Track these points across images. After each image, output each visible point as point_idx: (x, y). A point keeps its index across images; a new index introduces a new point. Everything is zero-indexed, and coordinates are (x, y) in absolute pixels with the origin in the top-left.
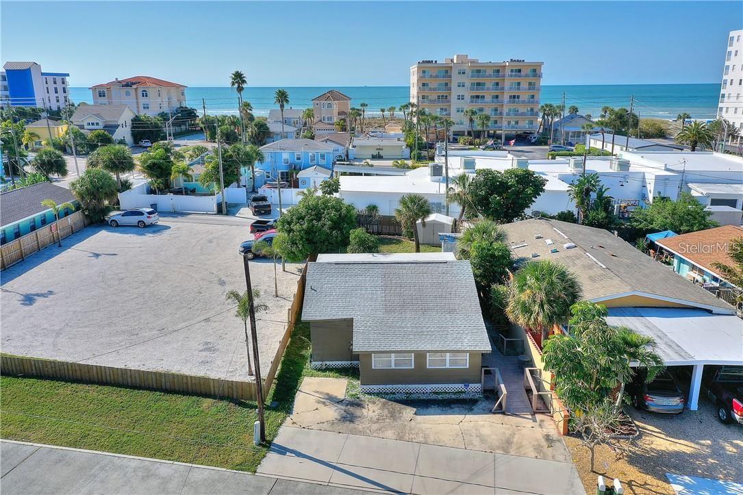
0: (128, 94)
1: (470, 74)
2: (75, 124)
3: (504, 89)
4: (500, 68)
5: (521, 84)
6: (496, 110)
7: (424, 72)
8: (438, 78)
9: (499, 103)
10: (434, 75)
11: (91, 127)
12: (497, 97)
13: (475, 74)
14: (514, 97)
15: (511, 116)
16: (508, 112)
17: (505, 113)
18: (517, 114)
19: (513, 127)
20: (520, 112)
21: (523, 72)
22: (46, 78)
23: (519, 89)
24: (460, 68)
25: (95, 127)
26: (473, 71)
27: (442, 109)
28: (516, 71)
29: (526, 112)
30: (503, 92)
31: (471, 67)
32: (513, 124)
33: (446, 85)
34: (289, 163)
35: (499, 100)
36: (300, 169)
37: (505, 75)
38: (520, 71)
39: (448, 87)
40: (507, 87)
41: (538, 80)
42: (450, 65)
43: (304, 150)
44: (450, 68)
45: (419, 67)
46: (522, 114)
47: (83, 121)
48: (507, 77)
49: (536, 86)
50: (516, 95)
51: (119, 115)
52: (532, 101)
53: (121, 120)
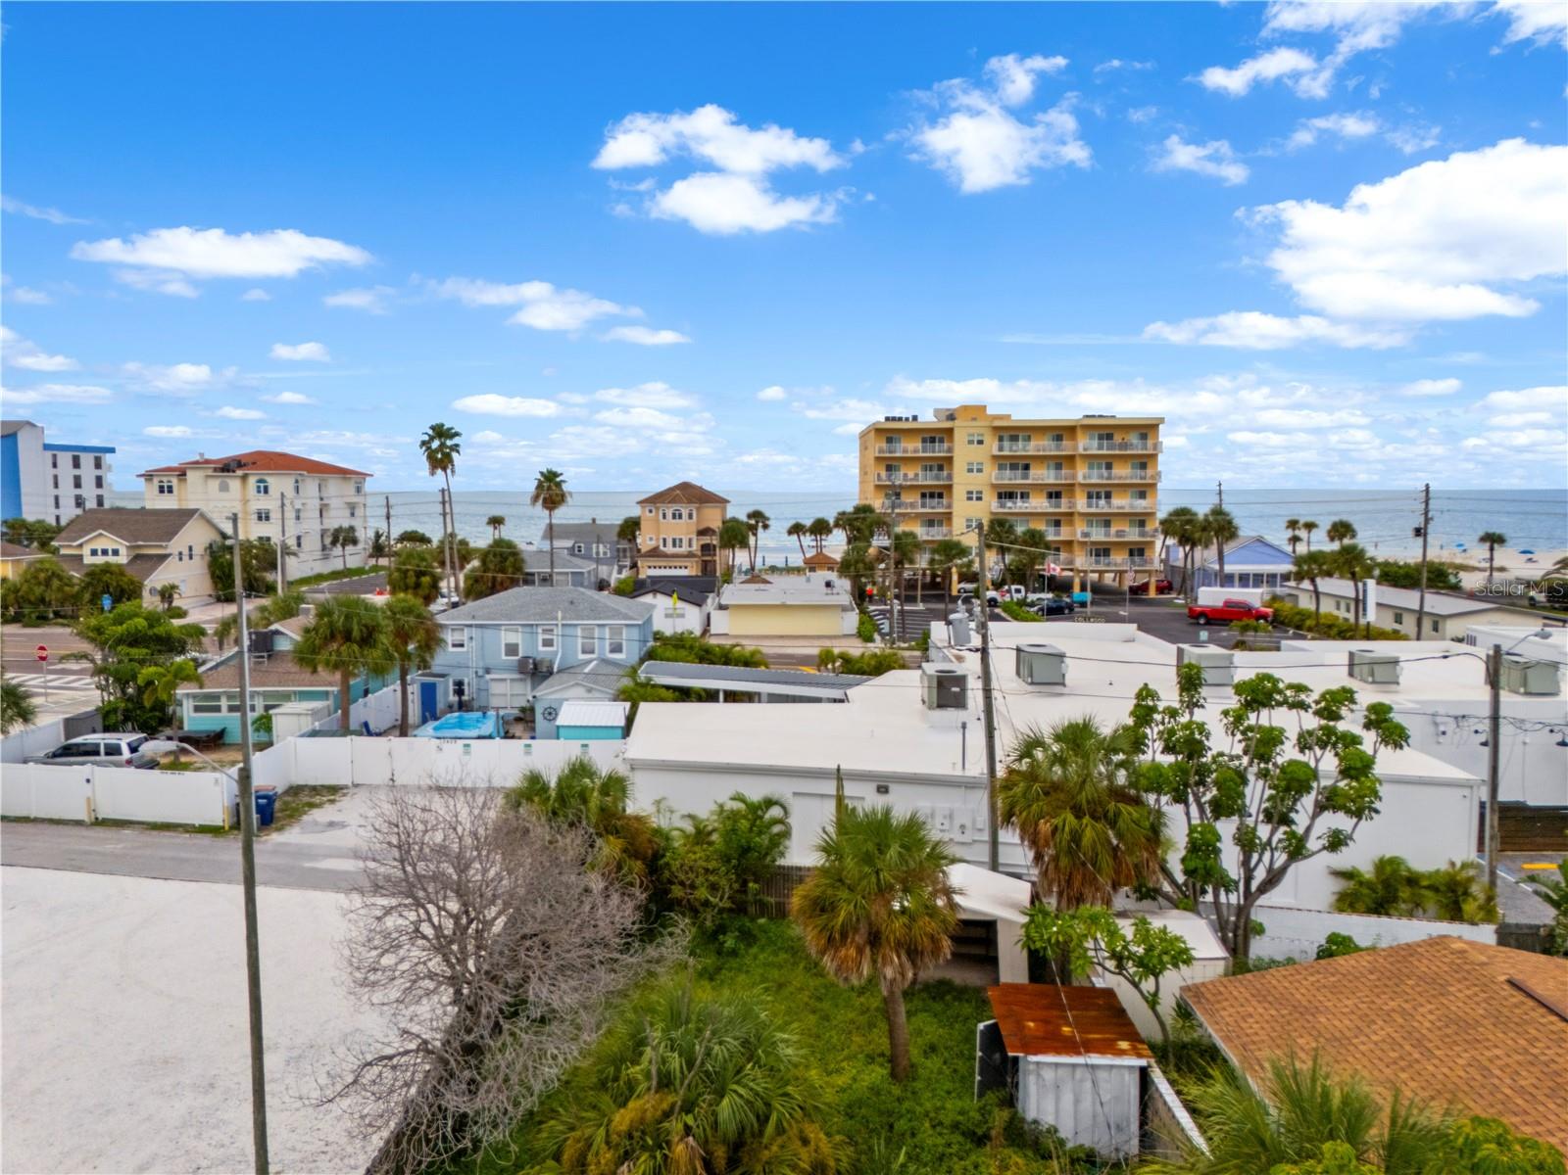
0: (224, 488)
1: (995, 445)
2: (63, 552)
3: (1074, 477)
4: (1062, 432)
5: (1114, 466)
6: (1057, 524)
7: (889, 440)
8: (921, 455)
9: (1063, 509)
10: (911, 447)
11: (100, 560)
12: (1058, 495)
13: (1006, 444)
14: (1098, 497)
15: (1094, 538)
16: (1086, 529)
17: (1078, 531)
18: (1107, 534)
19: (1098, 562)
20: (1113, 529)
21: (1118, 438)
22: (55, 456)
23: (1109, 478)
24: (971, 431)
25: (111, 559)
26: (1001, 439)
27: (930, 522)
28: (1101, 438)
29: (1127, 529)
30: (1073, 485)
31: (996, 429)
32: (1097, 555)
33: (941, 468)
34: (521, 655)
35: (1064, 501)
36: (551, 673)
37: (1076, 448)
38: (1110, 437)
39: (945, 473)
40: (1082, 473)
41: (1154, 457)
42: (948, 425)
43: (563, 619)
44: (950, 431)
45: (879, 431)
46: (1119, 533)
47: (81, 546)
48: (1081, 451)
49: (1149, 472)
50: (1103, 490)
51: (170, 534)
52: (1141, 505)
53: (177, 544)
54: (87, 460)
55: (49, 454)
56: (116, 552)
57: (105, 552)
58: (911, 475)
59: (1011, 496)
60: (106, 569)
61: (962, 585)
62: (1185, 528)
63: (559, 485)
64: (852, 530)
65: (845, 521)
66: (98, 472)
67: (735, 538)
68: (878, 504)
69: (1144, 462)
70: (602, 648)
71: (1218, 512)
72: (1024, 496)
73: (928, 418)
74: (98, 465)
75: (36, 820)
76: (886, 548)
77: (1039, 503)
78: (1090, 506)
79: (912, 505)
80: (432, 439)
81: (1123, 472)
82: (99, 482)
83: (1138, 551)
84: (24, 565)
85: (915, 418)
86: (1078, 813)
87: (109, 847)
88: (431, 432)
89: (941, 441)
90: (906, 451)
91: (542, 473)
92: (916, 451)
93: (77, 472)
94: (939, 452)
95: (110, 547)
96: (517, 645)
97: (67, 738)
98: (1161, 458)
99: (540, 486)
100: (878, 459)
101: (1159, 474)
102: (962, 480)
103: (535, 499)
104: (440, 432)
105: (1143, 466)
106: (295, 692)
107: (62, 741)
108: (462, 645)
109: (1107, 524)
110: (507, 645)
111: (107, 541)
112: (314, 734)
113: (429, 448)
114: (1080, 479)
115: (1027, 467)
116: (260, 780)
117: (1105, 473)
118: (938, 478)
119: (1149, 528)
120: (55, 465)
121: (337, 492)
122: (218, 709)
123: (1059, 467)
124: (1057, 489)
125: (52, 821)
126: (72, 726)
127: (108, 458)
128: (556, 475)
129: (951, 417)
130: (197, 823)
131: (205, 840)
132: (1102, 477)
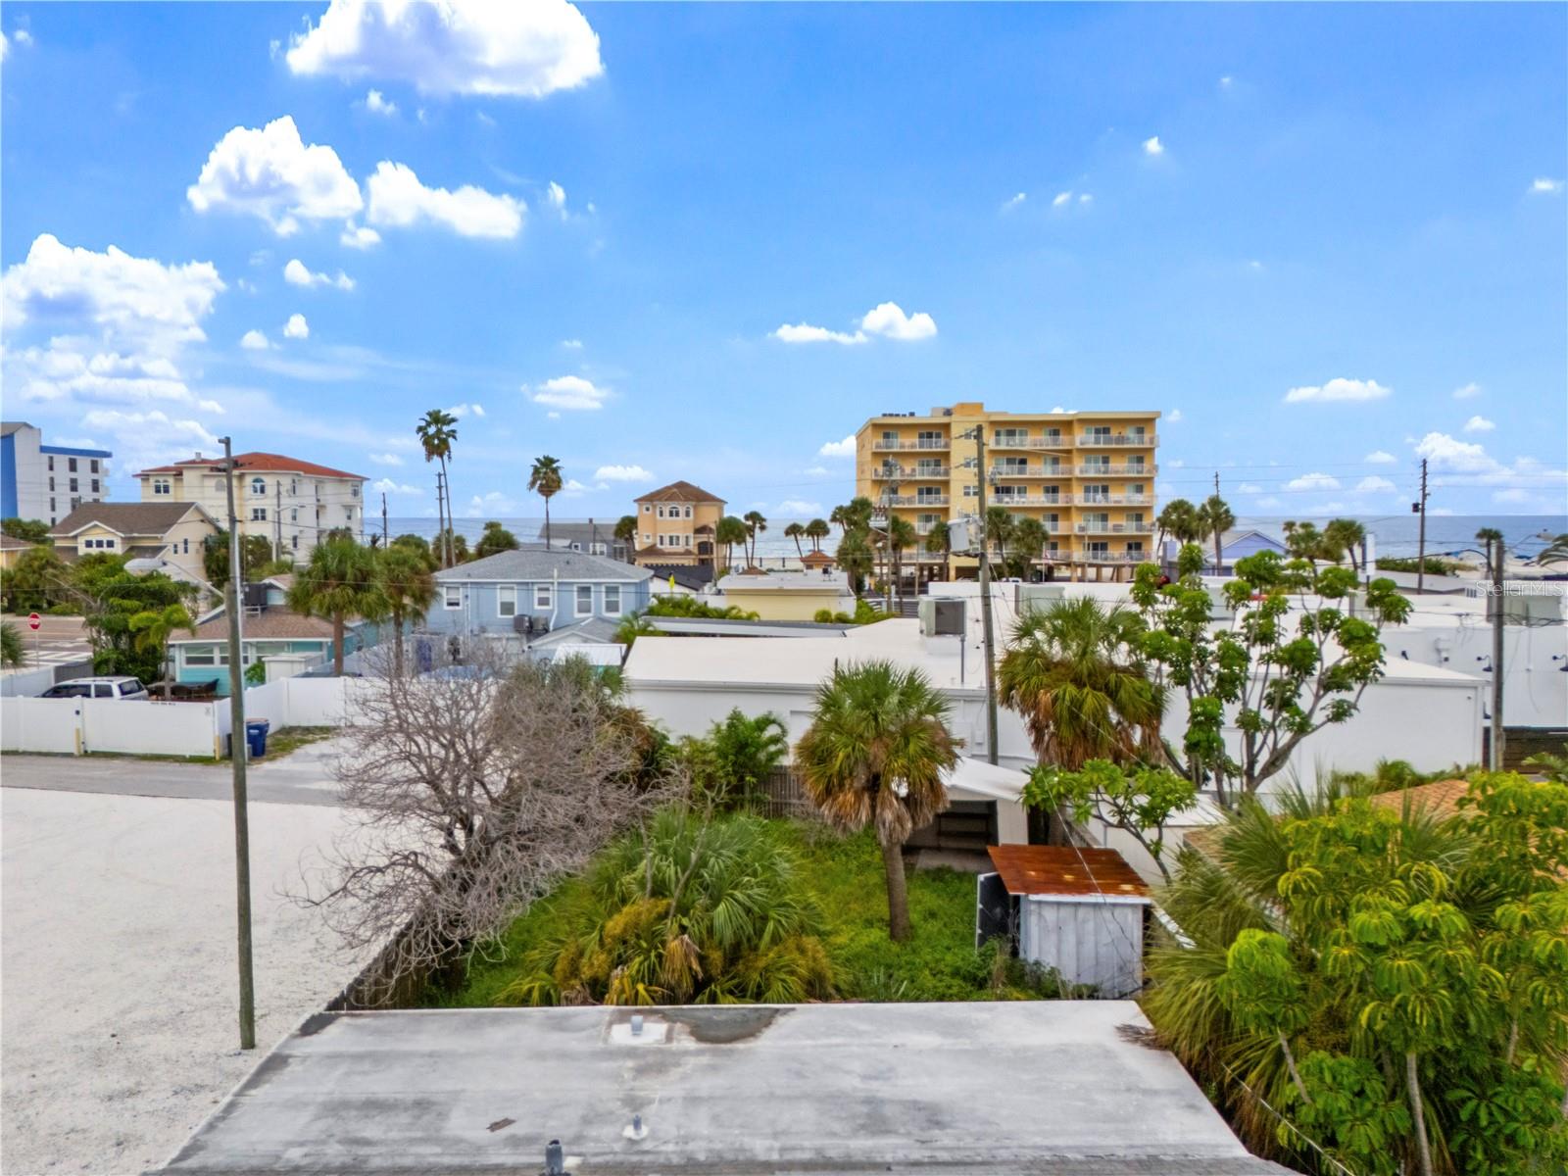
0: (219, 487)
1: (994, 438)
2: (58, 544)
3: (1071, 472)
4: (1059, 427)
5: (1111, 459)
6: (1055, 518)
7: (887, 436)
8: (918, 450)
9: (1060, 504)
10: (908, 442)
11: (94, 551)
12: (1055, 490)
13: (1003, 439)
14: (1096, 490)
15: (1090, 532)
16: (1083, 524)
17: (1075, 525)
18: (1104, 528)
19: (1095, 557)
20: (1111, 523)
21: (1114, 433)
22: (51, 459)
23: (1105, 472)
24: (968, 425)
25: (105, 549)
26: (998, 434)
27: (928, 517)
28: (1097, 431)
29: (1124, 523)
30: (1069, 480)
31: (993, 423)
32: (1095, 549)
33: (938, 463)
34: (516, 613)
35: (1061, 496)
36: (546, 631)
37: (1072, 442)
38: (1106, 431)
39: (942, 468)
40: (1079, 468)
41: (1150, 450)
42: (945, 420)
43: (559, 577)
44: (947, 427)
45: (876, 426)
46: (1116, 528)
47: (75, 537)
48: (1078, 445)
49: (1146, 465)
50: (1100, 485)
51: (166, 526)
52: (1138, 499)
53: (174, 535)
54: (84, 464)
55: (45, 457)
56: (110, 544)
57: (100, 544)
58: (908, 470)
59: (1008, 490)
60: (101, 559)
62: (1183, 521)
63: (555, 471)
64: (849, 525)
65: (842, 515)
66: (95, 476)
67: (732, 532)
68: (876, 498)
69: (1141, 456)
70: (598, 607)
71: (1215, 502)
72: (1022, 491)
73: (924, 415)
74: (95, 469)
75: (25, 753)
76: (883, 529)
77: (1036, 498)
78: (1087, 500)
79: (910, 500)
80: (429, 424)
81: (1120, 467)
82: (96, 486)
83: (1135, 545)
84: (19, 555)
85: (912, 414)
86: (1079, 683)
87: (97, 773)
88: (428, 418)
89: (938, 436)
90: (902, 446)
91: (538, 460)
92: (913, 446)
93: (73, 475)
94: (936, 445)
95: (105, 538)
96: (512, 604)
97: (57, 681)
98: (1156, 450)
99: (536, 471)
100: (875, 454)
101: (1155, 468)
102: (959, 475)
103: (533, 484)
104: (436, 418)
105: (1140, 460)
106: (288, 643)
107: (53, 684)
108: (457, 604)
109: (1104, 518)
110: (502, 604)
111: (101, 532)
112: (307, 675)
113: (425, 434)
114: (1077, 473)
115: (1023, 462)
116: (252, 713)
117: (1102, 467)
118: (935, 473)
119: (1146, 522)
120: (51, 468)
121: (332, 492)
122: (210, 660)
123: (1056, 461)
124: (1055, 484)
125: (40, 754)
126: (62, 672)
127: (105, 463)
128: (552, 461)
129: (948, 413)
130: (188, 754)
131: (197, 768)
132: (1099, 471)
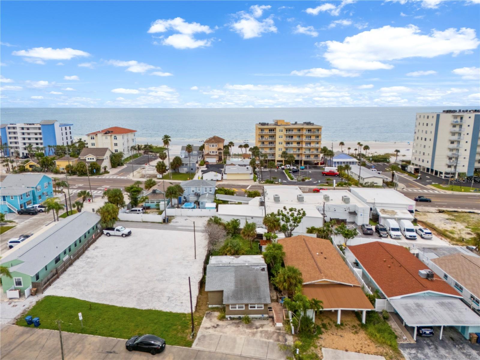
0: (106, 138)
1: (285, 132)
2: (81, 158)
3: (303, 139)
4: (300, 130)
5: (312, 137)
6: (299, 150)
7: (262, 131)
8: (269, 134)
9: (300, 147)
11: (90, 161)
13: (288, 132)
14: (308, 144)
15: (307, 153)
16: (305, 151)
17: (303, 151)
18: (310, 152)
21: (312, 131)
22: (62, 128)
23: (310, 140)
24: (280, 129)
26: (287, 130)
27: (271, 149)
28: (309, 131)
29: (314, 151)
30: (302, 141)
31: (286, 128)
32: (308, 157)
33: (273, 136)
34: (195, 192)
35: (300, 145)
36: (200, 195)
37: (303, 133)
42: (275, 127)
44: (275, 129)
45: (259, 128)
46: (312, 152)
49: (319, 138)
50: (309, 142)
52: (317, 146)
54: (68, 127)
55: (60, 127)
56: (93, 159)
57: (91, 159)
58: (267, 138)
59: (289, 143)
61: (278, 163)
62: (326, 152)
63: (191, 147)
65: (251, 150)
66: (70, 131)
68: (259, 145)
69: (318, 136)
71: (331, 150)
72: (292, 143)
74: (70, 129)
77: (295, 145)
78: (306, 146)
79: (267, 145)
81: (313, 139)
82: (71, 133)
83: (316, 156)
84: (75, 162)
88: (164, 137)
89: (273, 131)
90: (265, 133)
91: (187, 145)
92: (267, 133)
93: (66, 131)
94: (272, 133)
95: (92, 157)
96: (194, 190)
98: (321, 135)
99: (187, 148)
100: (259, 135)
101: (321, 139)
102: (278, 140)
103: (186, 150)
104: (166, 137)
108: (185, 190)
109: (310, 150)
110: (192, 190)
112: (168, 208)
113: (164, 140)
115: (292, 137)
117: (309, 139)
118: (273, 139)
119: (319, 150)
120: (62, 130)
121: (130, 136)
123: (299, 137)
124: (299, 142)
127: (72, 127)
128: (190, 145)
129: (276, 124)
130: (158, 222)
131: (161, 224)
132: (308, 139)
